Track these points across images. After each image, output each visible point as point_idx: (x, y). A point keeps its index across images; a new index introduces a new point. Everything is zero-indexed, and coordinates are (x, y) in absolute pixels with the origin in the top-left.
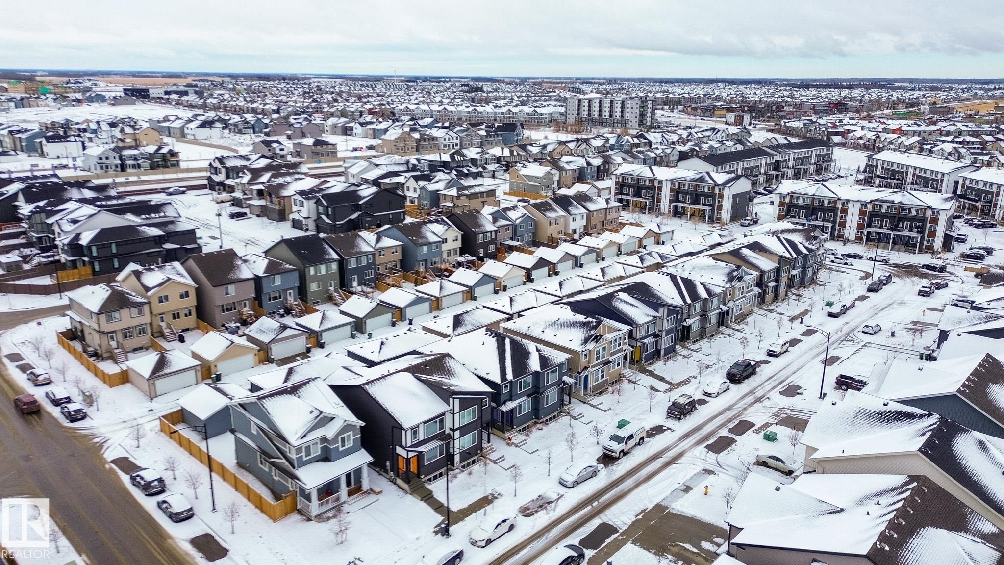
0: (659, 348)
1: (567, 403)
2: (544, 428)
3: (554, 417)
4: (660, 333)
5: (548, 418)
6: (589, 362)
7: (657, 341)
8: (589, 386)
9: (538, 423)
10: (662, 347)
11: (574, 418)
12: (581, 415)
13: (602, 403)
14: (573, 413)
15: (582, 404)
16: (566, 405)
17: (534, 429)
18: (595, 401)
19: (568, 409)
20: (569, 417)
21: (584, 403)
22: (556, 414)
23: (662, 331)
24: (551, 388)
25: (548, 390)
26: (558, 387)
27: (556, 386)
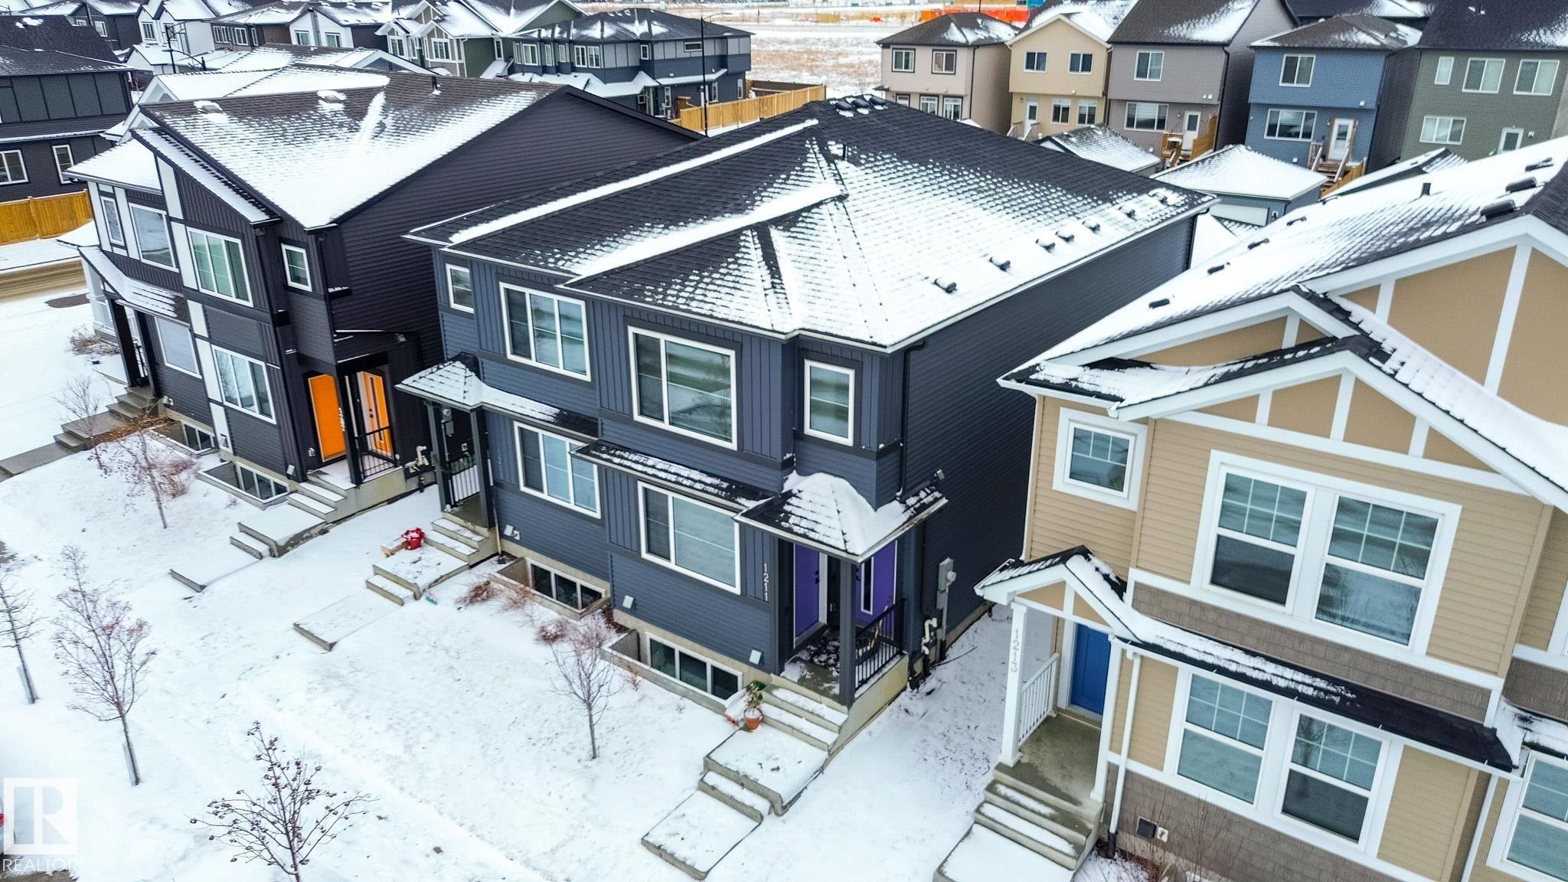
5: (673, 643)
24: (674, 468)
25: (651, 461)
26: (720, 497)
27: (716, 481)
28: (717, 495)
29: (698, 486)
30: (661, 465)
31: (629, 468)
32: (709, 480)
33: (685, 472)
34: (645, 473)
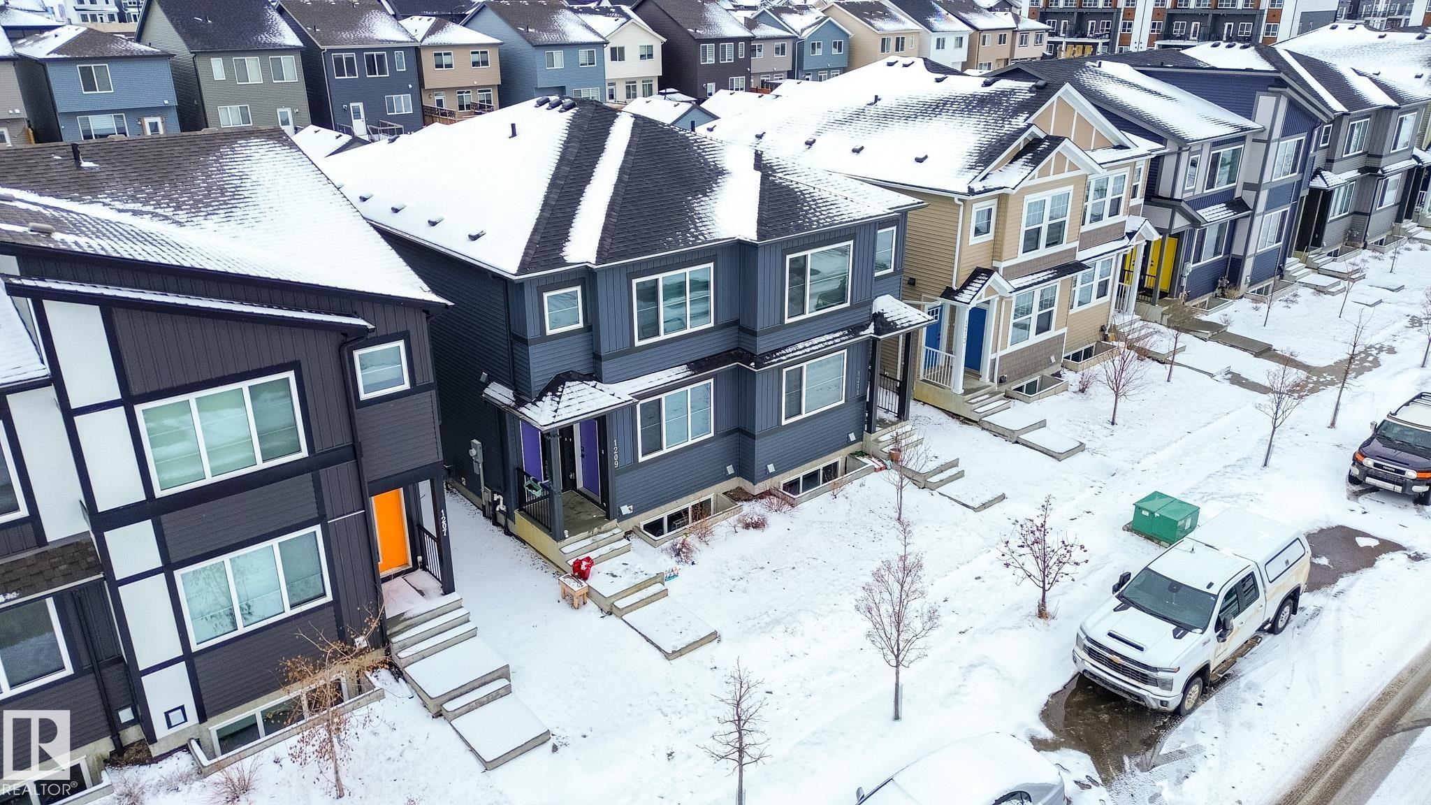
0: (1237, 250)
1: (891, 417)
2: (774, 519)
3: (831, 472)
4: (1249, 197)
5: (799, 473)
6: (996, 250)
7: (1234, 223)
8: (989, 355)
9: (749, 498)
10: (1251, 251)
11: (921, 481)
12: (951, 470)
13: (1042, 424)
14: (915, 460)
15: (954, 424)
16: (884, 424)
17: (722, 525)
18: (1015, 415)
19: (896, 440)
20: (894, 475)
21: (966, 421)
22: (838, 457)
23: (1256, 188)
24: (815, 341)
25: (800, 346)
26: (851, 338)
27: (841, 333)
28: (850, 339)
29: (837, 341)
30: (807, 344)
31: (795, 356)
32: (837, 335)
33: (822, 339)
34: (806, 353)
